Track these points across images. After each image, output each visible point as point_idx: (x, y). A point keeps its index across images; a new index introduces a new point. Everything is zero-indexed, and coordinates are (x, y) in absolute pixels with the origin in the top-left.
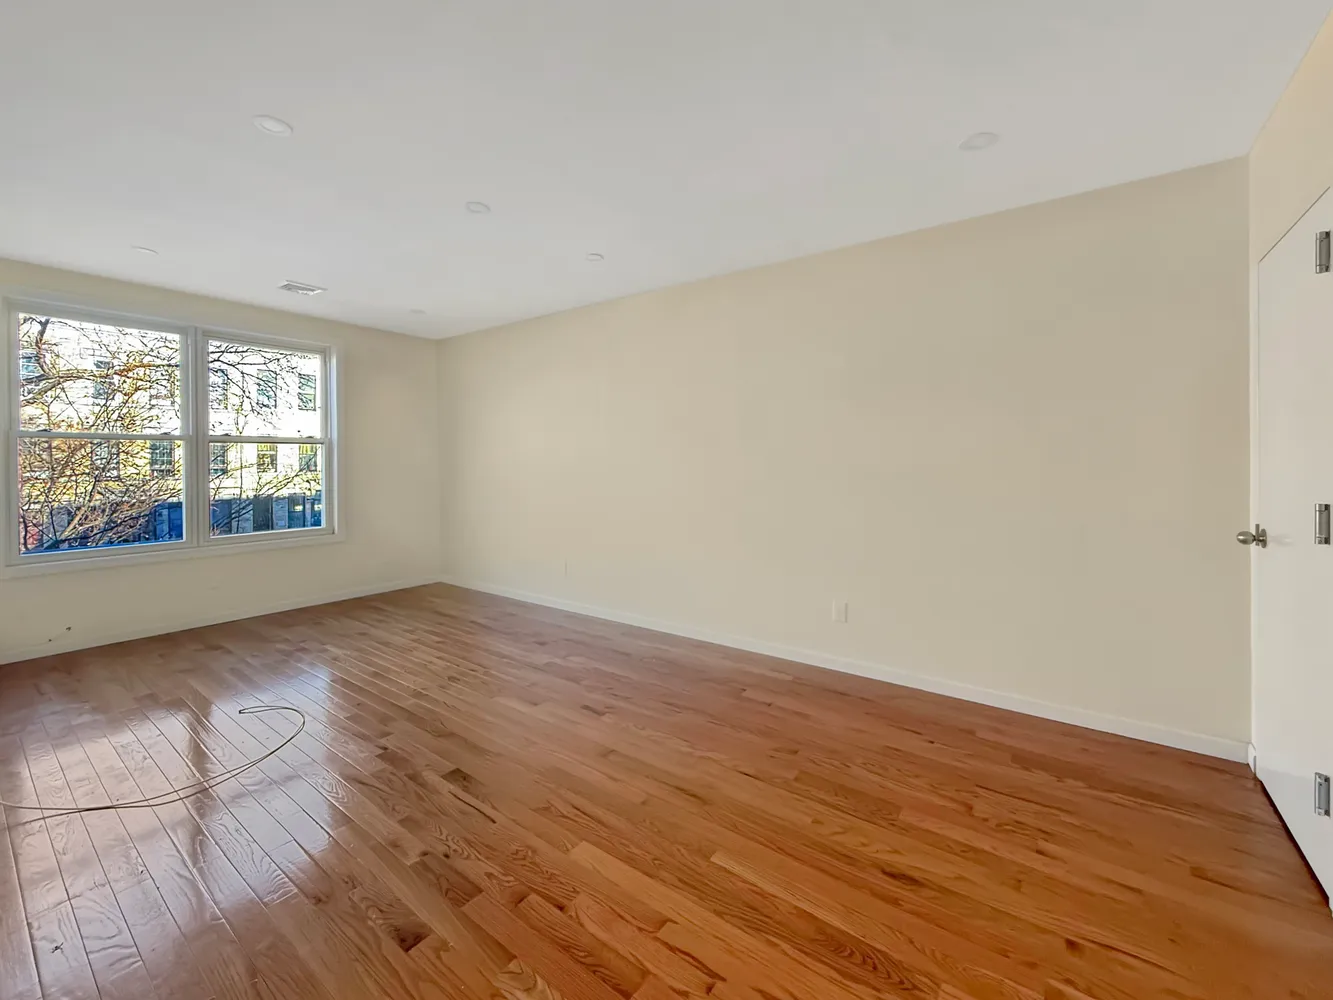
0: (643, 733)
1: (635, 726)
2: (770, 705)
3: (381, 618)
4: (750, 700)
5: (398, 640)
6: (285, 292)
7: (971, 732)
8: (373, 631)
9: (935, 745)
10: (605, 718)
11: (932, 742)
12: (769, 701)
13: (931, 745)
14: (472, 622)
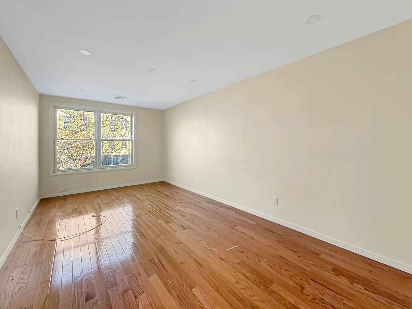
0: (195, 238)
1: (193, 235)
2: (243, 233)
3: (142, 191)
4: (237, 230)
5: (143, 198)
6: (116, 99)
7: (318, 255)
8: (138, 195)
9: (300, 258)
10: (186, 231)
11: (300, 257)
12: (243, 231)
13: (299, 258)
14: (165, 194)
